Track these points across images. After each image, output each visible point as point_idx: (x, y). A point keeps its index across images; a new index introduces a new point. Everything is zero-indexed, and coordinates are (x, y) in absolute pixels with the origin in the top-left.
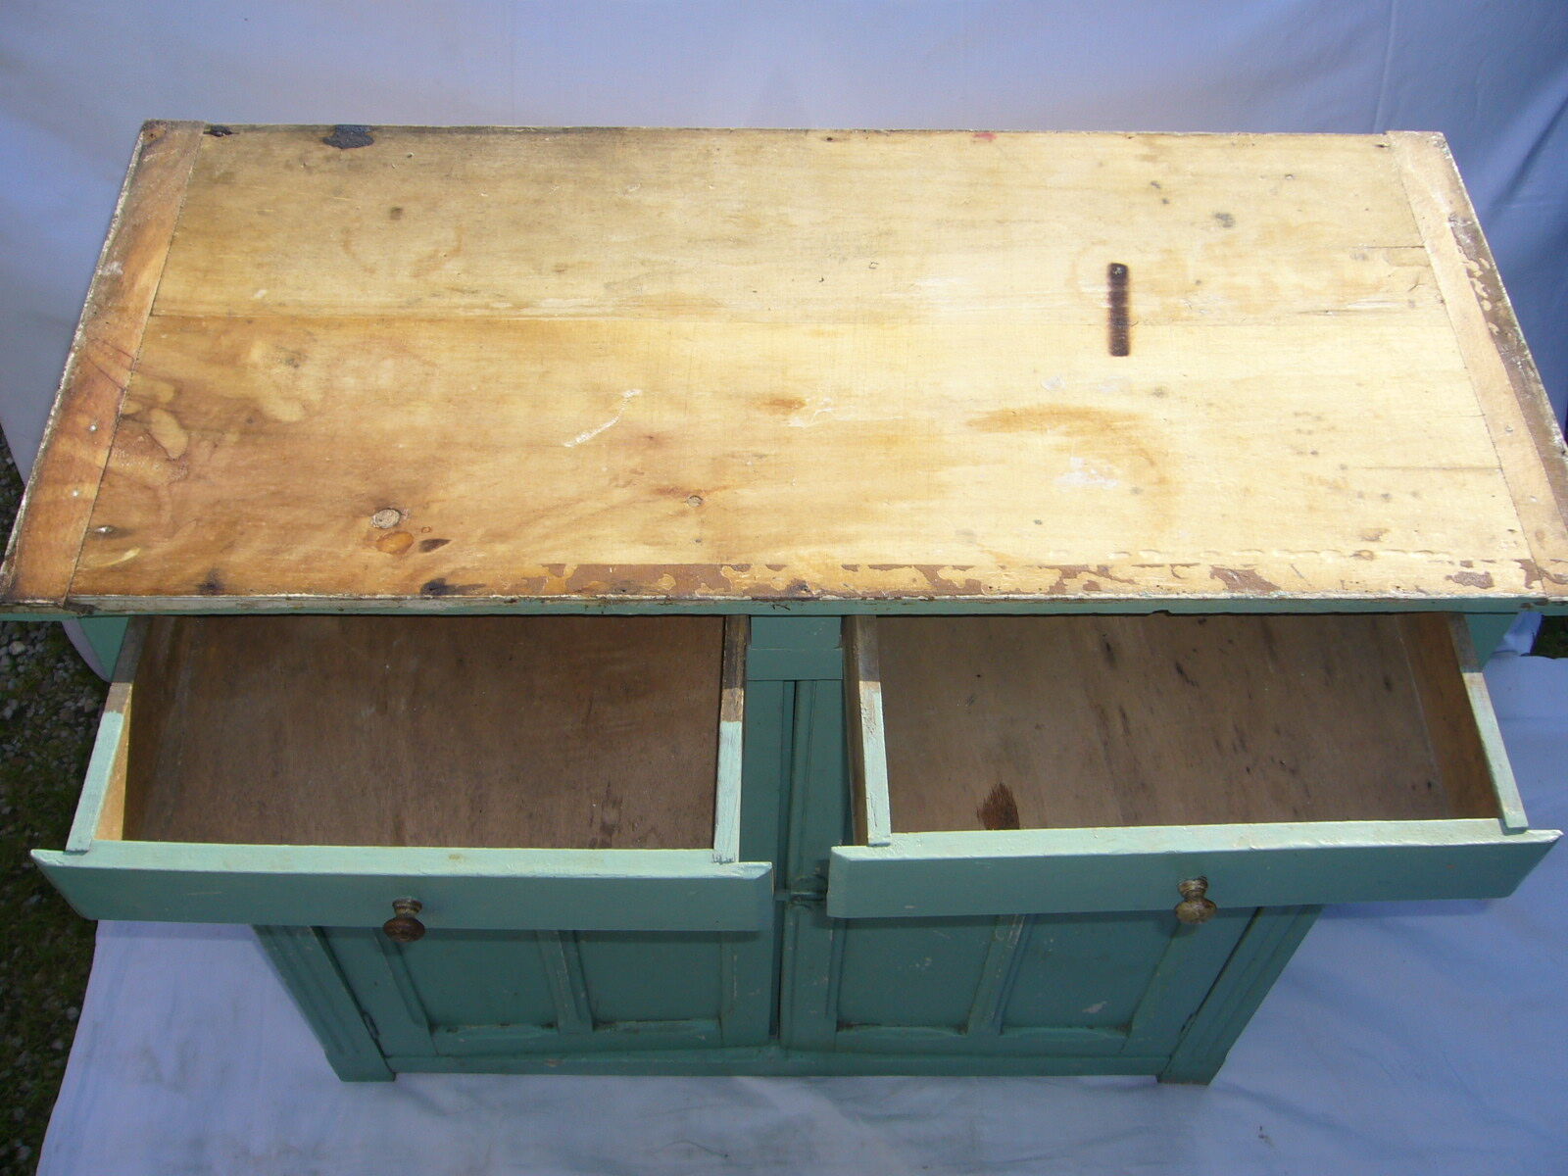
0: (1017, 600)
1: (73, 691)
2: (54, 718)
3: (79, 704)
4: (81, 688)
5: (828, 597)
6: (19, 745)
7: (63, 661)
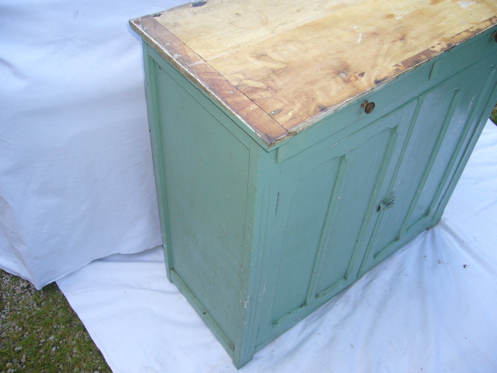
0: (489, 29)
1: (15, 284)
2: (15, 294)
3: (21, 286)
4: (18, 281)
5: (457, 44)
6: (8, 308)
7: (4, 277)
